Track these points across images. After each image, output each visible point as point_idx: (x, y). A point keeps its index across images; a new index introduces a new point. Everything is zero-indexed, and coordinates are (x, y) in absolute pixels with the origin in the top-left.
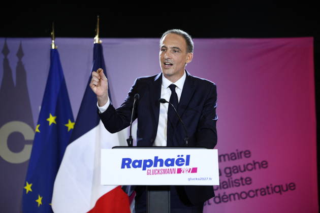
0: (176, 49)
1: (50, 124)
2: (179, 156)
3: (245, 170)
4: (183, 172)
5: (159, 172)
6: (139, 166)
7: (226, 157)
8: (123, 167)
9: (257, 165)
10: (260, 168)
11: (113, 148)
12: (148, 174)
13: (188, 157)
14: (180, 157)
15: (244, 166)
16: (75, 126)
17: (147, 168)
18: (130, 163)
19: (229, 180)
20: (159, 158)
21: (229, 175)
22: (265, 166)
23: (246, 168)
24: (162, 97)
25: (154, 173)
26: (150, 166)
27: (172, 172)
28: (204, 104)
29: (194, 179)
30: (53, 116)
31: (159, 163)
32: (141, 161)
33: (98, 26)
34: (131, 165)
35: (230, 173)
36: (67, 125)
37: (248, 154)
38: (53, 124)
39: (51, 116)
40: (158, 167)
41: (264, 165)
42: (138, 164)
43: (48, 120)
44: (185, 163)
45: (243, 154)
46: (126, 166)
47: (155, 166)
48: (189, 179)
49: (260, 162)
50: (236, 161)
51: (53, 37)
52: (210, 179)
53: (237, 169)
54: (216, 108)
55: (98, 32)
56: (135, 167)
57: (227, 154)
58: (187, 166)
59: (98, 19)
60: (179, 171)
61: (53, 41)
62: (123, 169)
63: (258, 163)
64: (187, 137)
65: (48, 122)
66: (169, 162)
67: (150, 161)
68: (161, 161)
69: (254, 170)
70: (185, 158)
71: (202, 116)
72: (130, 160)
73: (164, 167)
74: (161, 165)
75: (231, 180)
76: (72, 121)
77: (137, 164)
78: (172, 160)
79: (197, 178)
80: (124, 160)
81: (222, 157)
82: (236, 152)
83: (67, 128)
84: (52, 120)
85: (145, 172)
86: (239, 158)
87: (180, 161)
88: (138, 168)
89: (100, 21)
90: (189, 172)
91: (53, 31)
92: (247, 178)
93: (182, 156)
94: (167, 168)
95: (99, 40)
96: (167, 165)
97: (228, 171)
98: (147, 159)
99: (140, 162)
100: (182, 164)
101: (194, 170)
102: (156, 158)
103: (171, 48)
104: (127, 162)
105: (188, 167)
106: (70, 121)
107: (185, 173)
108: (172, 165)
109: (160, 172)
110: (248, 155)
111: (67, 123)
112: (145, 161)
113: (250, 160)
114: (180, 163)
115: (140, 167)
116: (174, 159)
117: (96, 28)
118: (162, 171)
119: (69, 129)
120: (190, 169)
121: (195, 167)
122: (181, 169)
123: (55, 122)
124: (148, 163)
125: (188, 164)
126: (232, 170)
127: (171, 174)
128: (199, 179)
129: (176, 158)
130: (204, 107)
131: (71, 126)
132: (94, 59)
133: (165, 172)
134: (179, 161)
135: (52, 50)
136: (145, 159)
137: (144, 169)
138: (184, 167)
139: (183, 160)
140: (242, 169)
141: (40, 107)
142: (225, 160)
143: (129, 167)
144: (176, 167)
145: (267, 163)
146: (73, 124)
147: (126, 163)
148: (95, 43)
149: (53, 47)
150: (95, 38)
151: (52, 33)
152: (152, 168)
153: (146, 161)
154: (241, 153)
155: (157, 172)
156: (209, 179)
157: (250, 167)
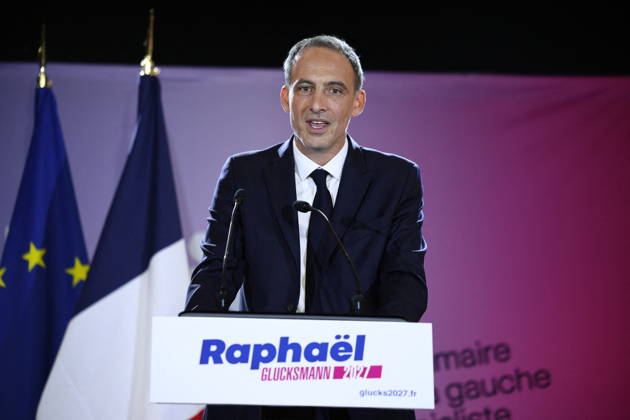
0: (336, 87)
1: (31, 266)
2: (338, 337)
3: (494, 392)
4: (348, 376)
5: (289, 374)
6: (244, 359)
7: (452, 359)
8: (204, 361)
9: (524, 380)
10: (531, 387)
11: (180, 315)
12: (264, 378)
13: (361, 340)
14: (342, 340)
15: (493, 381)
16: (89, 274)
17: (262, 365)
18: (222, 352)
19: (456, 414)
20: (290, 342)
21: (457, 402)
22: (543, 382)
23: (497, 386)
24: (299, 199)
25: (278, 376)
26: (268, 360)
27: (321, 374)
28: (395, 213)
29: (373, 393)
30: (38, 247)
31: (290, 353)
32: (248, 346)
33: (151, 33)
34: (223, 356)
35: (460, 397)
36: (70, 271)
37: (502, 352)
38: (37, 267)
39: (33, 248)
40: (289, 363)
41: (540, 379)
42: (241, 354)
43: (27, 257)
44: (353, 354)
45: (491, 354)
46: (211, 359)
47: (282, 359)
48: (363, 394)
49: (533, 372)
50: (473, 369)
51: (43, 61)
52: (413, 393)
53: (476, 389)
54: (421, 223)
55: (151, 48)
56: (232, 360)
57: (453, 353)
58: (358, 362)
59: (152, 18)
60: (339, 373)
61: (43, 69)
62: (203, 366)
63: (527, 374)
64: (358, 292)
65: (26, 263)
66: (316, 352)
67: (269, 347)
68: (296, 347)
69: (516, 391)
70: (353, 342)
71: (391, 243)
72: (220, 344)
73: (304, 363)
74: (296, 358)
75: (460, 415)
76: (84, 261)
77: (237, 354)
78: (323, 347)
79: (382, 390)
80: (207, 344)
81: (442, 360)
82: (475, 348)
83: (71, 278)
84: (34, 257)
85: (258, 373)
86: (480, 363)
87: (342, 348)
88: (239, 365)
89: (155, 21)
90: (362, 375)
91: (44, 44)
92: (500, 411)
93: (347, 337)
94: (310, 365)
95: (152, 68)
96: (310, 358)
97: (455, 392)
98: (263, 343)
99: (245, 349)
100: (346, 358)
101: (375, 372)
102: (284, 340)
103: (325, 84)
104: (213, 348)
105: (360, 364)
106: (78, 263)
107: (352, 378)
108: (322, 357)
109: (293, 374)
110: (503, 356)
111: (72, 265)
112: (256, 346)
113: (508, 368)
114: (341, 354)
115: (246, 361)
116: (326, 344)
117: (145, 37)
118: (299, 373)
119: (76, 281)
120: (365, 369)
121: (378, 364)
122: (342, 368)
123: (42, 264)
124: (265, 353)
125: (359, 356)
126: (464, 391)
127: (318, 381)
128: (385, 394)
129: (332, 342)
130: (394, 221)
131: (79, 272)
132: (140, 111)
133: (304, 374)
134: (340, 350)
135: (38, 90)
136: (258, 342)
137: (255, 366)
138: (350, 364)
139: (348, 348)
140: (489, 388)
141: (7, 230)
142: (447, 366)
143: (218, 361)
144: (331, 363)
145: (548, 376)
146: (86, 269)
147: (211, 351)
148: (142, 73)
149: (42, 84)
150: (142, 64)
151: (40, 50)
152: (274, 364)
153: (258, 348)
154: (487, 349)
155: (285, 374)
156: (409, 393)
157: (507, 384)
